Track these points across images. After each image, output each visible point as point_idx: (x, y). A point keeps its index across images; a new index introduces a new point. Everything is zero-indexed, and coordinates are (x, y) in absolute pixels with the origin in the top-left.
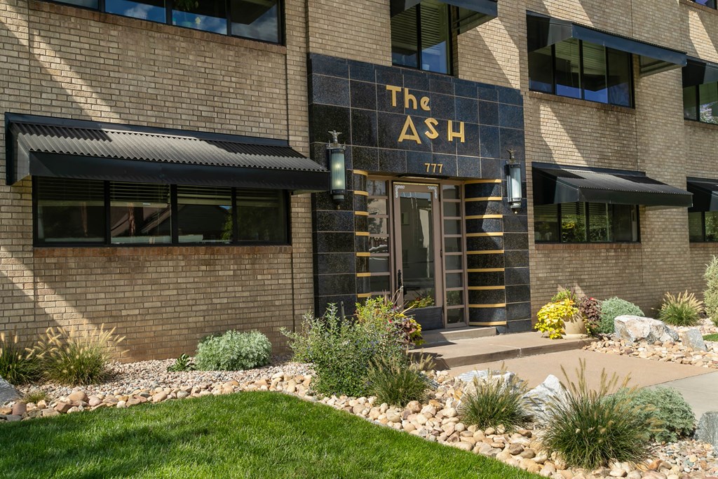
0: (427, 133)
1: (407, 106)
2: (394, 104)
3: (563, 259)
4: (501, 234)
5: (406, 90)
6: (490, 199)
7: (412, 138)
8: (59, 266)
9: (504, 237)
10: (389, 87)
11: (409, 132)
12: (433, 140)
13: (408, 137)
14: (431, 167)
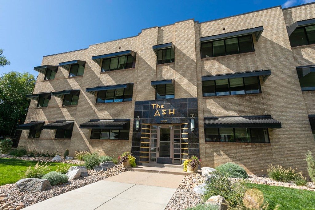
0: (163, 114)
1: (157, 108)
2: (154, 108)
3: (220, 147)
4: (187, 138)
5: (157, 104)
6: (184, 128)
7: (158, 115)
8: (92, 142)
9: (188, 139)
10: (152, 105)
11: (157, 114)
12: (164, 115)
13: (157, 115)
14: (163, 121)
